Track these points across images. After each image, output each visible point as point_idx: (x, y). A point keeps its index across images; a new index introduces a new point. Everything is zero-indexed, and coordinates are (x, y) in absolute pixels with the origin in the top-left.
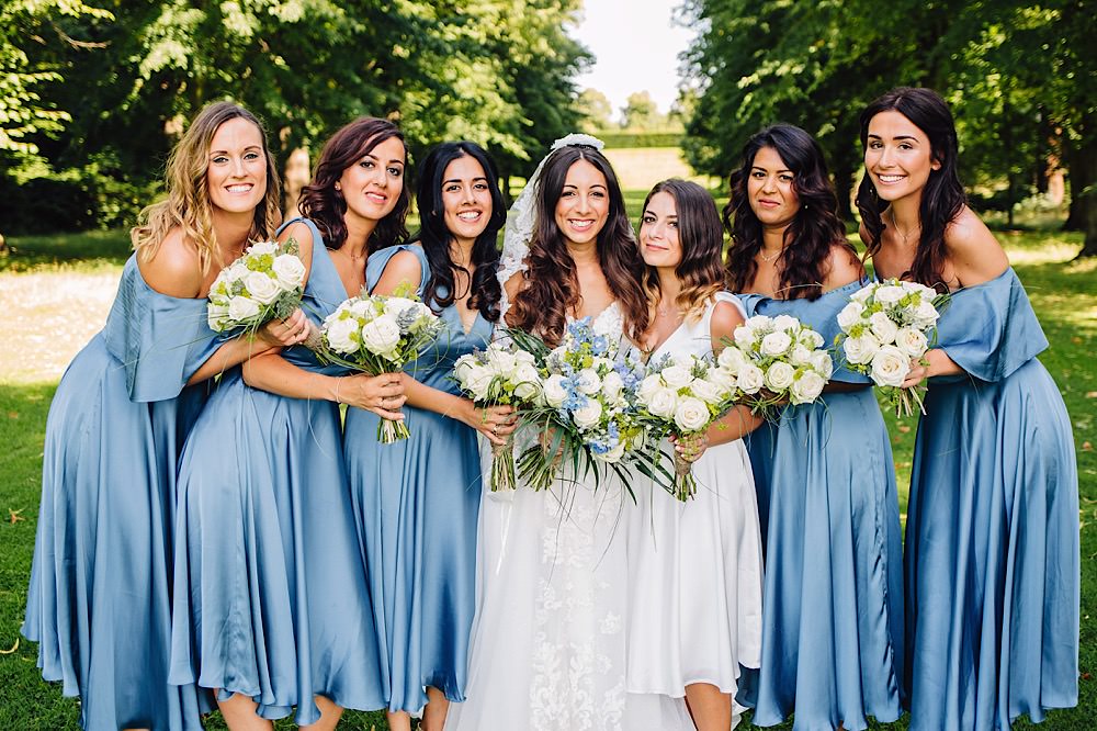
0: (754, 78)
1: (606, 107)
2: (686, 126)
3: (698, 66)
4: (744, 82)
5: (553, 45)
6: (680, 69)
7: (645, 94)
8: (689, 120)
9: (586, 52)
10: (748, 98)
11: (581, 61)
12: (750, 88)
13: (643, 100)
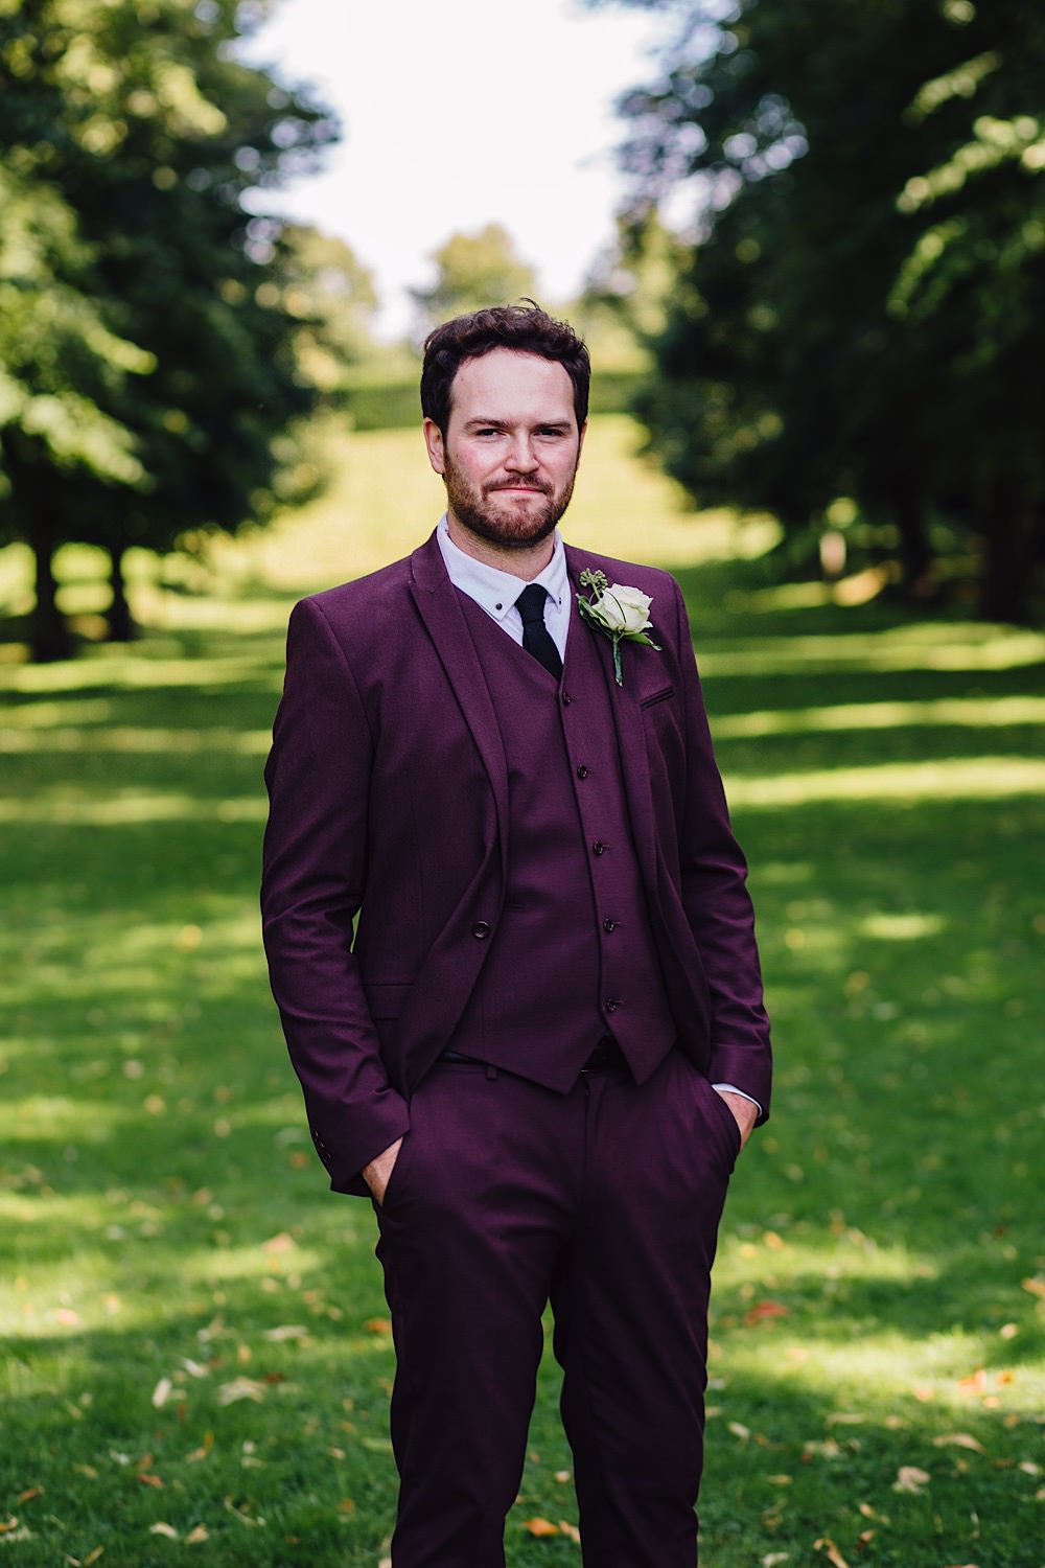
0: (949, 178)
1: (361, 287)
2: (648, 342)
3: (692, 139)
4: (917, 192)
5: (211, 86)
6: (628, 149)
7: (495, 235)
8: (654, 320)
9: (303, 105)
10: (930, 246)
11: (285, 132)
12: (938, 211)
13: (485, 260)
